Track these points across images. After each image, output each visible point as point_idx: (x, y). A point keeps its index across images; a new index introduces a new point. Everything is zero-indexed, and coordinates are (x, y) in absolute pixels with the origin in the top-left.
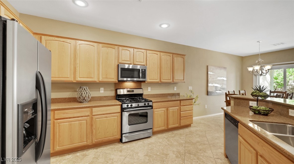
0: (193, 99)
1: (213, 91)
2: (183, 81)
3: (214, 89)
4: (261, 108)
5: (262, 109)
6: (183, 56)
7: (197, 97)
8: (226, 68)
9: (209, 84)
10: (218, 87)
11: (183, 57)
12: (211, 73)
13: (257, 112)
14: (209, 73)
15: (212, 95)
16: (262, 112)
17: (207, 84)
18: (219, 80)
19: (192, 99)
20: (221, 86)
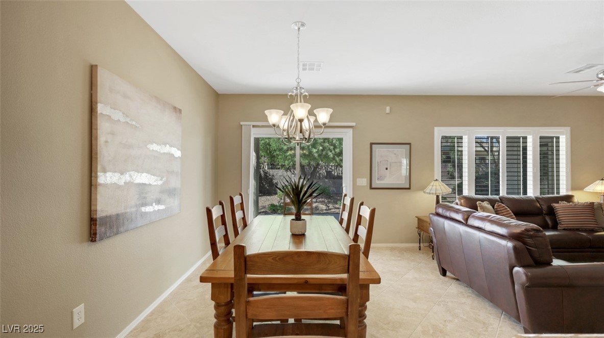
1: (128, 210)
3: (133, 198)
8: (180, 110)
9: (105, 171)
10: (150, 185)
12: (115, 114)
14: (102, 112)
17: (90, 176)
20: (164, 183)
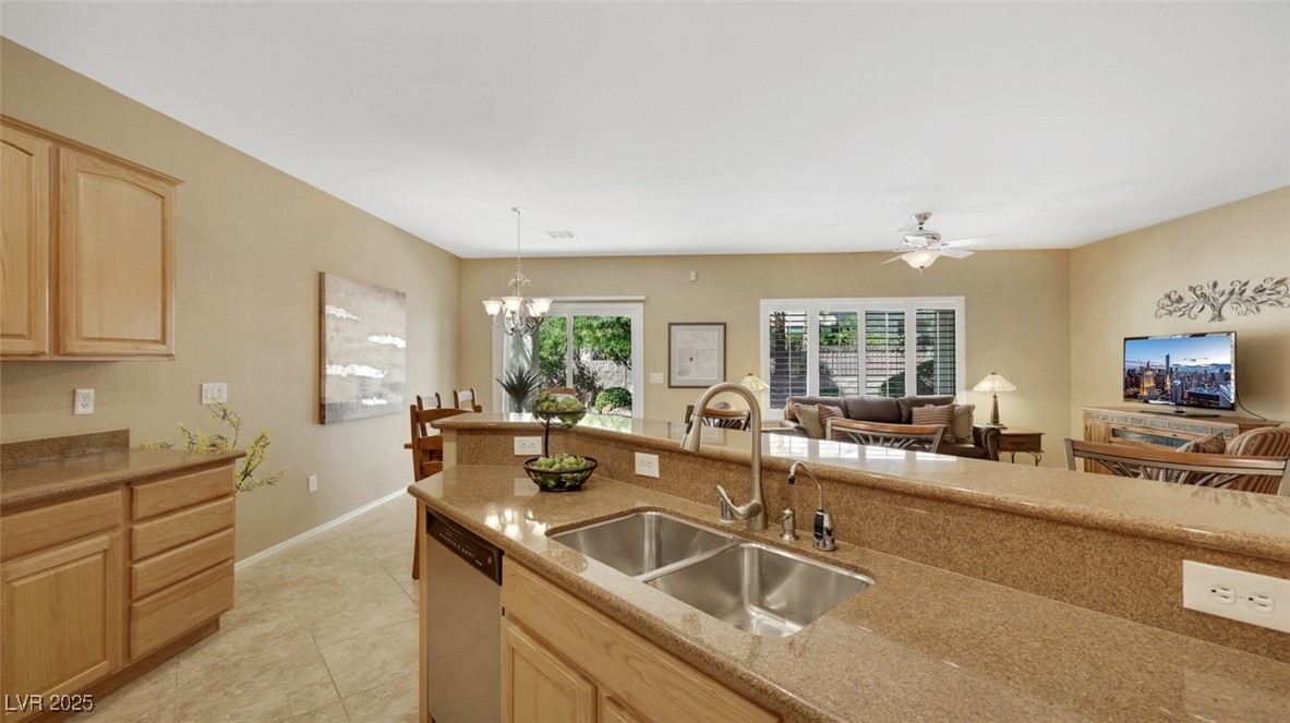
0: (237, 460)
1: (351, 401)
2: (161, 349)
3: (354, 390)
4: (564, 464)
5: (568, 466)
6: (161, 184)
7: (262, 443)
8: (404, 294)
9: (331, 364)
10: (370, 378)
11: (160, 187)
12: (340, 313)
13: (554, 484)
14: (331, 312)
15: (345, 418)
16: (566, 478)
17: (320, 368)
18: (378, 349)
19: (229, 460)
20: (386, 377)
